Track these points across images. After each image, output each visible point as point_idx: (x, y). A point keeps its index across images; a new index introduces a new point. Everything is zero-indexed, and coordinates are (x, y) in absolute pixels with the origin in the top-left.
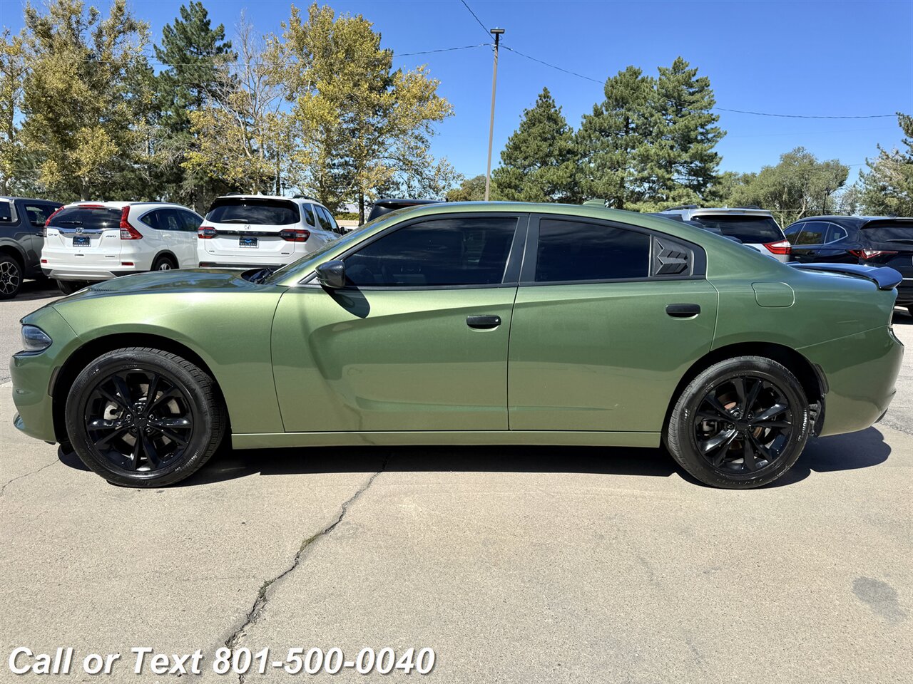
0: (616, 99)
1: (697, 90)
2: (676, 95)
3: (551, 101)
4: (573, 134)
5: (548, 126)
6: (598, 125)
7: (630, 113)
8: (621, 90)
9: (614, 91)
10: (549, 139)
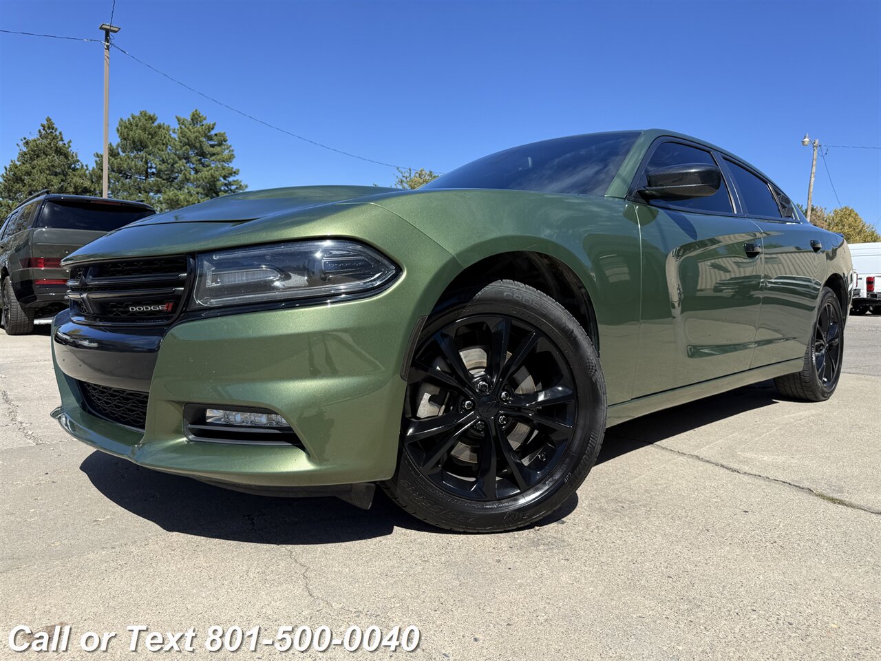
0: (134, 142)
1: (216, 143)
2: (198, 145)
3: (58, 133)
4: (87, 172)
5: (58, 160)
6: (116, 165)
7: (151, 157)
8: (137, 134)
9: (131, 133)
10: (60, 174)
